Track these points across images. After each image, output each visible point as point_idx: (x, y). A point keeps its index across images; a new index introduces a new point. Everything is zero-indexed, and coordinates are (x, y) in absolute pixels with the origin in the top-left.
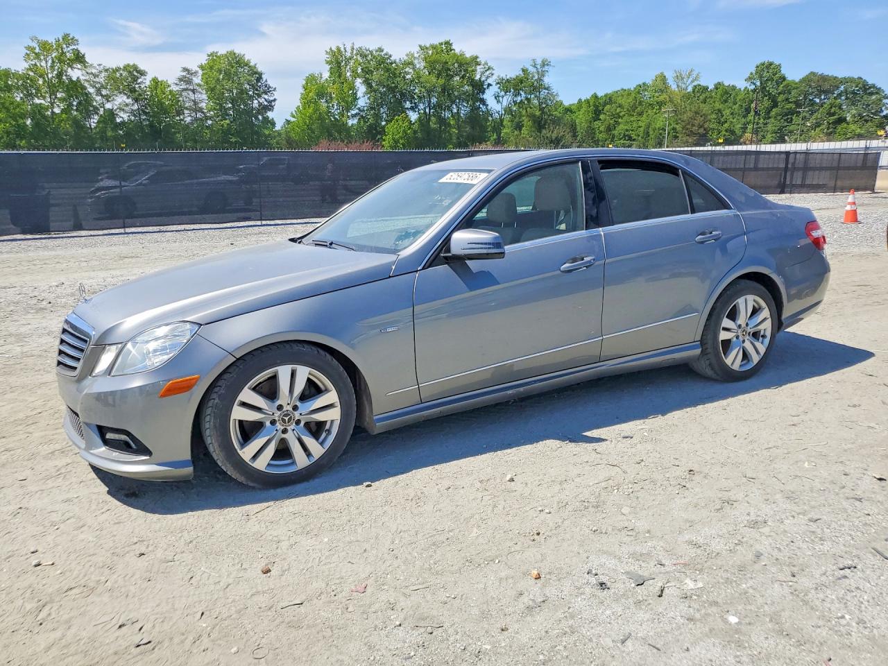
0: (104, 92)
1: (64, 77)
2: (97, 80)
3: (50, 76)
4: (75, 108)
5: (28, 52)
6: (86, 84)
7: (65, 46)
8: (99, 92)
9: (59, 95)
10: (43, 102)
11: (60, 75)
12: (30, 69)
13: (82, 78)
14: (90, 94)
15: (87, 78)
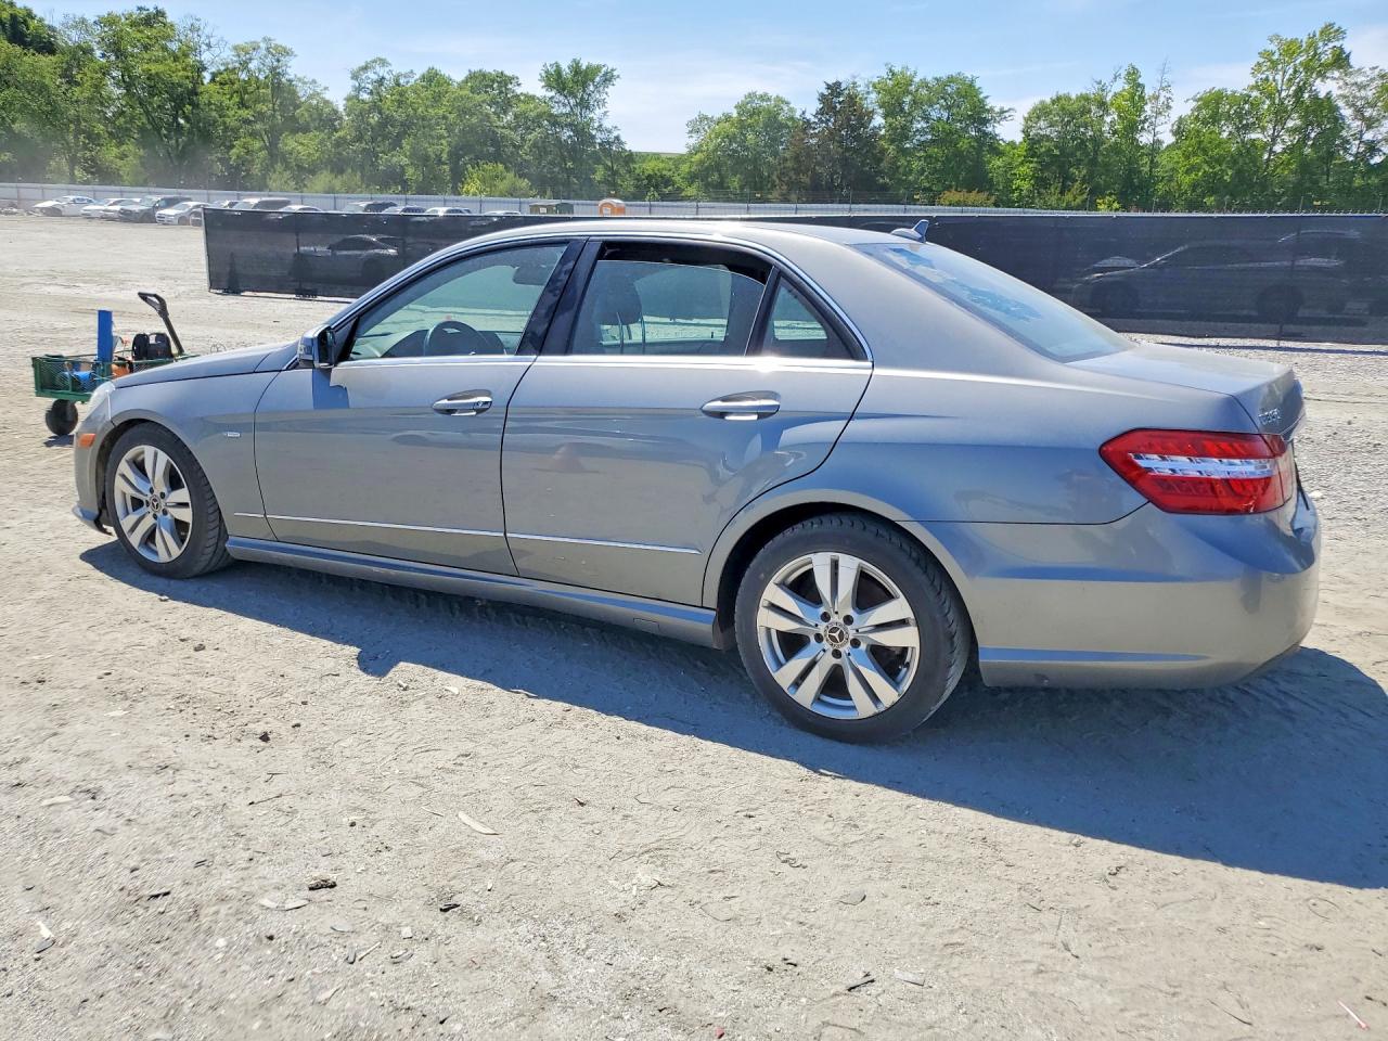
0: (1368, 113)
1: (1306, 95)
2: (1363, 93)
3: (1284, 94)
4: (1310, 143)
5: (1262, 60)
6: (1340, 103)
7: (1321, 44)
8: (1359, 112)
9: (1290, 124)
10: (1260, 136)
11: (1300, 91)
12: (1256, 87)
13: (1336, 93)
14: (1343, 118)
15: (1346, 92)
